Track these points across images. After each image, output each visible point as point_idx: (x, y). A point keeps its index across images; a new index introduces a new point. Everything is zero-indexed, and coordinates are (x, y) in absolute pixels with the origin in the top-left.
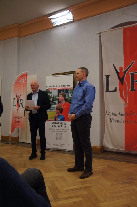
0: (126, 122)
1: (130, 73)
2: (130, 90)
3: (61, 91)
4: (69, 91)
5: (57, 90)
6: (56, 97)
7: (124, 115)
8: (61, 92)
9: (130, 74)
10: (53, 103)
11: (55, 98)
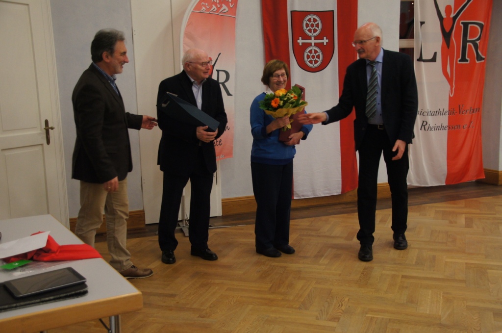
0: (449, 128)
1: (462, 23)
2: (460, 61)
7: (447, 113)
9: (462, 25)
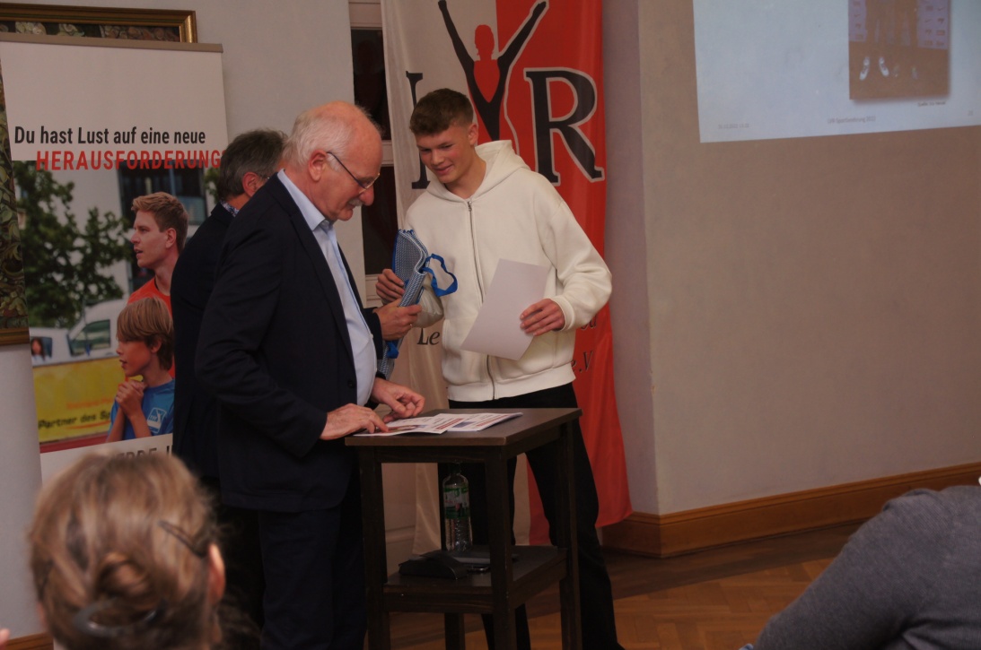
3: (148, 182)
4: (202, 184)
5: (113, 173)
6: (113, 234)
8: (144, 193)
10: (93, 289)
11: (104, 241)
